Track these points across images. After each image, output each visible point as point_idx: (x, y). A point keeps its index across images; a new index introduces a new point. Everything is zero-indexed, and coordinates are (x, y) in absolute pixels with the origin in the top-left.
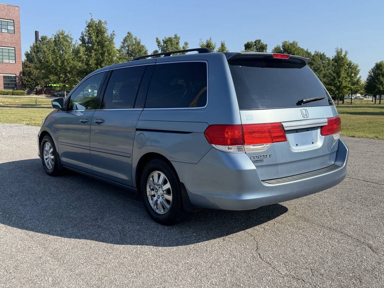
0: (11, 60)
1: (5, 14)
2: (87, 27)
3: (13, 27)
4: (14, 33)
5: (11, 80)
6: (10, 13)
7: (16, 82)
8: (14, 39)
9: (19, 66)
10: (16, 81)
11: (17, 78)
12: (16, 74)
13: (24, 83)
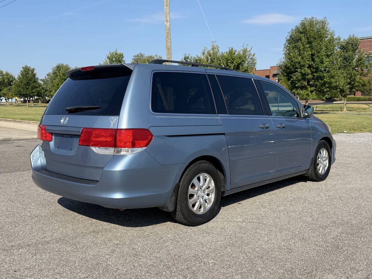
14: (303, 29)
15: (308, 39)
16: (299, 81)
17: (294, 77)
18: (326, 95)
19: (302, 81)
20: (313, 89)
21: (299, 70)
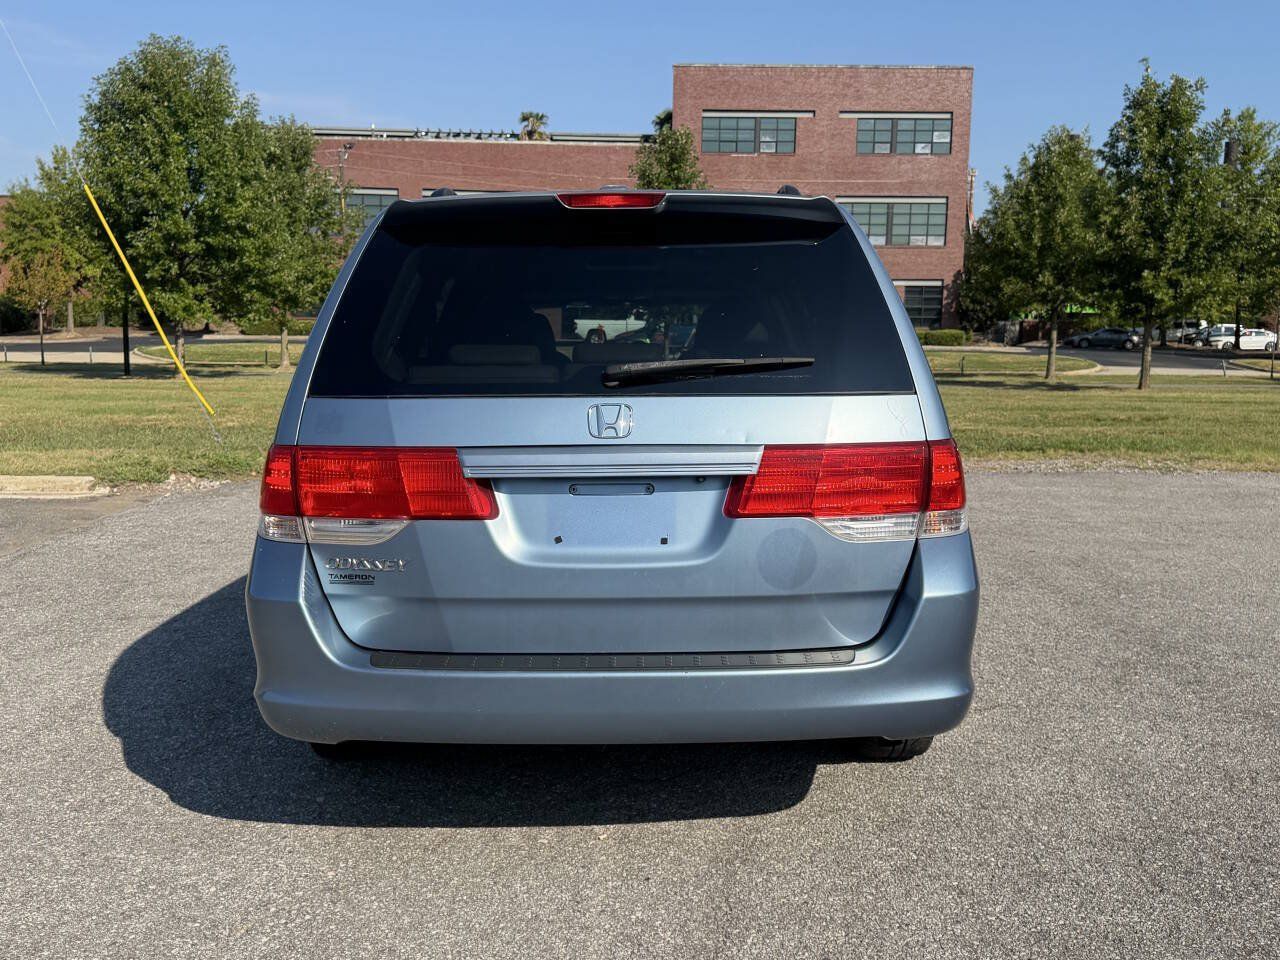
0: (933, 237)
1: (928, 96)
2: (1129, 107)
3: (948, 134)
4: (948, 151)
5: (926, 299)
6: (943, 90)
7: (941, 303)
8: (946, 170)
9: (953, 253)
10: (941, 300)
11: (945, 293)
12: (942, 280)
13: (964, 308)
14: (151, 76)
15: (173, 114)
16: (157, 257)
17: (140, 244)
18: (250, 312)
19: (167, 262)
20: (202, 288)
21: (154, 221)
